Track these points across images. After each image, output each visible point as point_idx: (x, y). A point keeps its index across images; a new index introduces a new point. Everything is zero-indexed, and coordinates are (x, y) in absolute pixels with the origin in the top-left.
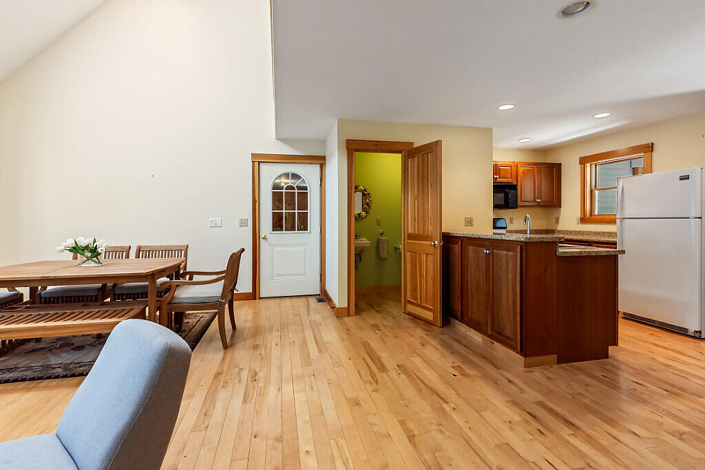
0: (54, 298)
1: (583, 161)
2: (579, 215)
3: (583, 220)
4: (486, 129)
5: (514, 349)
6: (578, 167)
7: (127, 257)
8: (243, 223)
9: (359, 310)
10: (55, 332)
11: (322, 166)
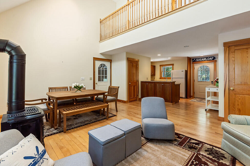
0: (60, 104)
1: (160, 66)
2: (159, 77)
3: (160, 78)
4: (149, 58)
5: (171, 102)
6: (159, 67)
7: (68, 90)
8: (91, 79)
9: (130, 101)
10: (89, 110)
11: (111, 63)
